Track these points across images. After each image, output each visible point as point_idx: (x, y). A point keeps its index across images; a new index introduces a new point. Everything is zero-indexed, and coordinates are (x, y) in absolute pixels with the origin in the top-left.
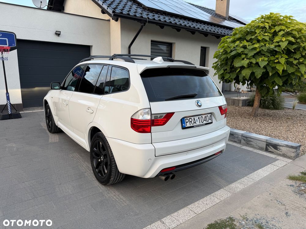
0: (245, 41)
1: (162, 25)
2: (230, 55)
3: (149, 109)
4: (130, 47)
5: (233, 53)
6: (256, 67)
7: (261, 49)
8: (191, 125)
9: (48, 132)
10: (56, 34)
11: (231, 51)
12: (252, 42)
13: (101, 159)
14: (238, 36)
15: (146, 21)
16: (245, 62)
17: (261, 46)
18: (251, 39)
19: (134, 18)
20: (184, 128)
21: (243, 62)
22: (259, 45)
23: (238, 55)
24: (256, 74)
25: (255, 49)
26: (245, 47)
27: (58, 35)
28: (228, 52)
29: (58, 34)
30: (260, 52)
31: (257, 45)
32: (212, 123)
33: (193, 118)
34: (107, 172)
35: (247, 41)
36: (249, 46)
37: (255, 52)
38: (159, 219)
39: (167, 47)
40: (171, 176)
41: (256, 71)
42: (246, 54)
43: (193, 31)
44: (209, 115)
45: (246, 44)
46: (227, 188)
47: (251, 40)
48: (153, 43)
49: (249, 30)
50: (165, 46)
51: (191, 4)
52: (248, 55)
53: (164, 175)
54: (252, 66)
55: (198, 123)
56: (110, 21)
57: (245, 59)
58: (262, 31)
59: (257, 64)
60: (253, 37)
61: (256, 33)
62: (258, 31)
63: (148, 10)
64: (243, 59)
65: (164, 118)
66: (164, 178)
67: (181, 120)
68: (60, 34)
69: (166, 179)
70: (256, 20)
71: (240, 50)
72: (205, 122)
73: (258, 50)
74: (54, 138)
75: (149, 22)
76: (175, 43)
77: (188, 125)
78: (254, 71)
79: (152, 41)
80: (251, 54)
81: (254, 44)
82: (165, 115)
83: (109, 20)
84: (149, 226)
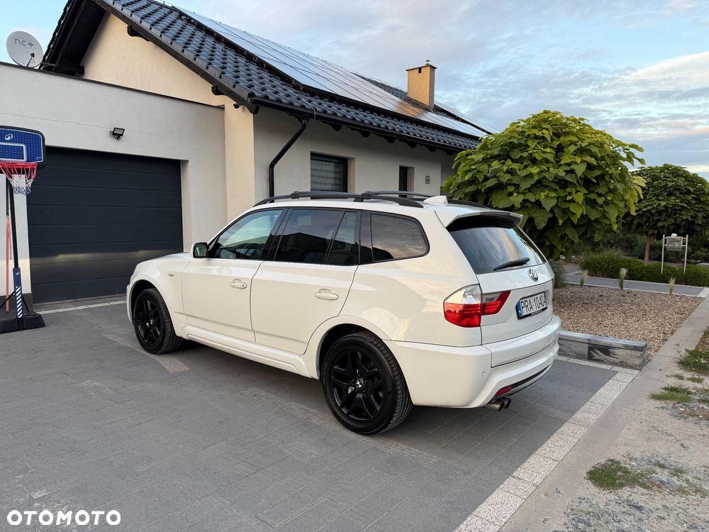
0: (509, 162)
1: (336, 124)
2: (485, 185)
3: (478, 286)
4: (272, 165)
5: (491, 183)
6: (535, 209)
7: (541, 176)
8: (529, 313)
9: (143, 352)
10: (114, 134)
11: (486, 179)
12: (522, 163)
13: (355, 385)
14: (496, 152)
15: (311, 116)
16: (517, 199)
17: (541, 172)
18: (521, 157)
19: (277, 106)
20: (520, 317)
21: (512, 198)
22: (538, 170)
23: (500, 186)
24: (536, 221)
25: (530, 175)
26: (511, 172)
27: (116, 137)
28: (481, 180)
29: (117, 134)
30: (539, 181)
31: (535, 170)
32: (546, 308)
33: (527, 299)
34: (381, 409)
35: (513, 161)
36: (520, 170)
37: (533, 182)
38: (509, 474)
39: (335, 166)
40: (506, 403)
41: (536, 217)
42: (517, 186)
43: (391, 137)
44: (543, 294)
45: (515, 166)
46: (572, 420)
47: (521, 160)
48: (315, 156)
49: (516, 142)
50: (333, 164)
51: (363, 78)
52: (521, 186)
53: (495, 403)
54: (527, 207)
55: (535, 309)
56: (224, 109)
57: (515, 194)
58: (539, 143)
59: (538, 204)
60: (525, 154)
61: (529, 146)
62: (532, 144)
63: (304, 90)
64: (511, 194)
65: (498, 300)
66: (497, 406)
67: (516, 307)
68: (122, 135)
69: (500, 409)
70: (519, 123)
71: (505, 178)
72: (541, 308)
73: (536, 178)
74: (172, 364)
75: (318, 117)
76: (353, 158)
77: (525, 312)
78: (534, 216)
79: (312, 154)
80: (525, 185)
81: (526, 167)
82: (498, 295)
83: (222, 108)
84: (502, 486)
